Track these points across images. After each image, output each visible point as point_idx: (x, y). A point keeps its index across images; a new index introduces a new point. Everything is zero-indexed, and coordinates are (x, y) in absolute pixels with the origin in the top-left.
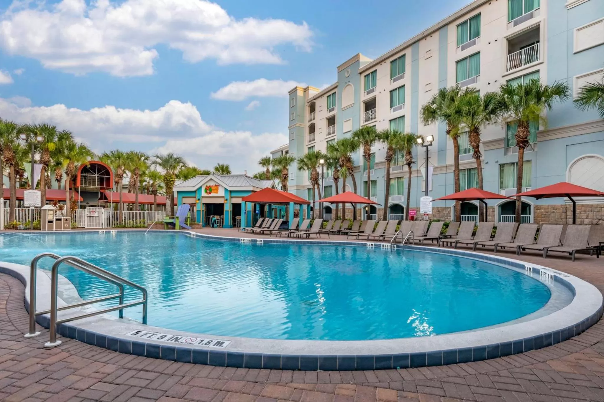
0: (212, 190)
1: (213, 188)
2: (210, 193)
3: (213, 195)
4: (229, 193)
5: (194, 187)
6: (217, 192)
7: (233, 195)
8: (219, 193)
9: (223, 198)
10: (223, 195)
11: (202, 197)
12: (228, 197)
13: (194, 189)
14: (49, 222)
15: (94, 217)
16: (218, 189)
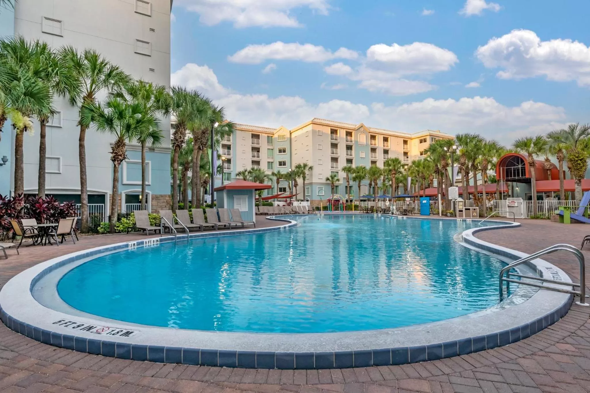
14: (460, 211)
15: (514, 207)
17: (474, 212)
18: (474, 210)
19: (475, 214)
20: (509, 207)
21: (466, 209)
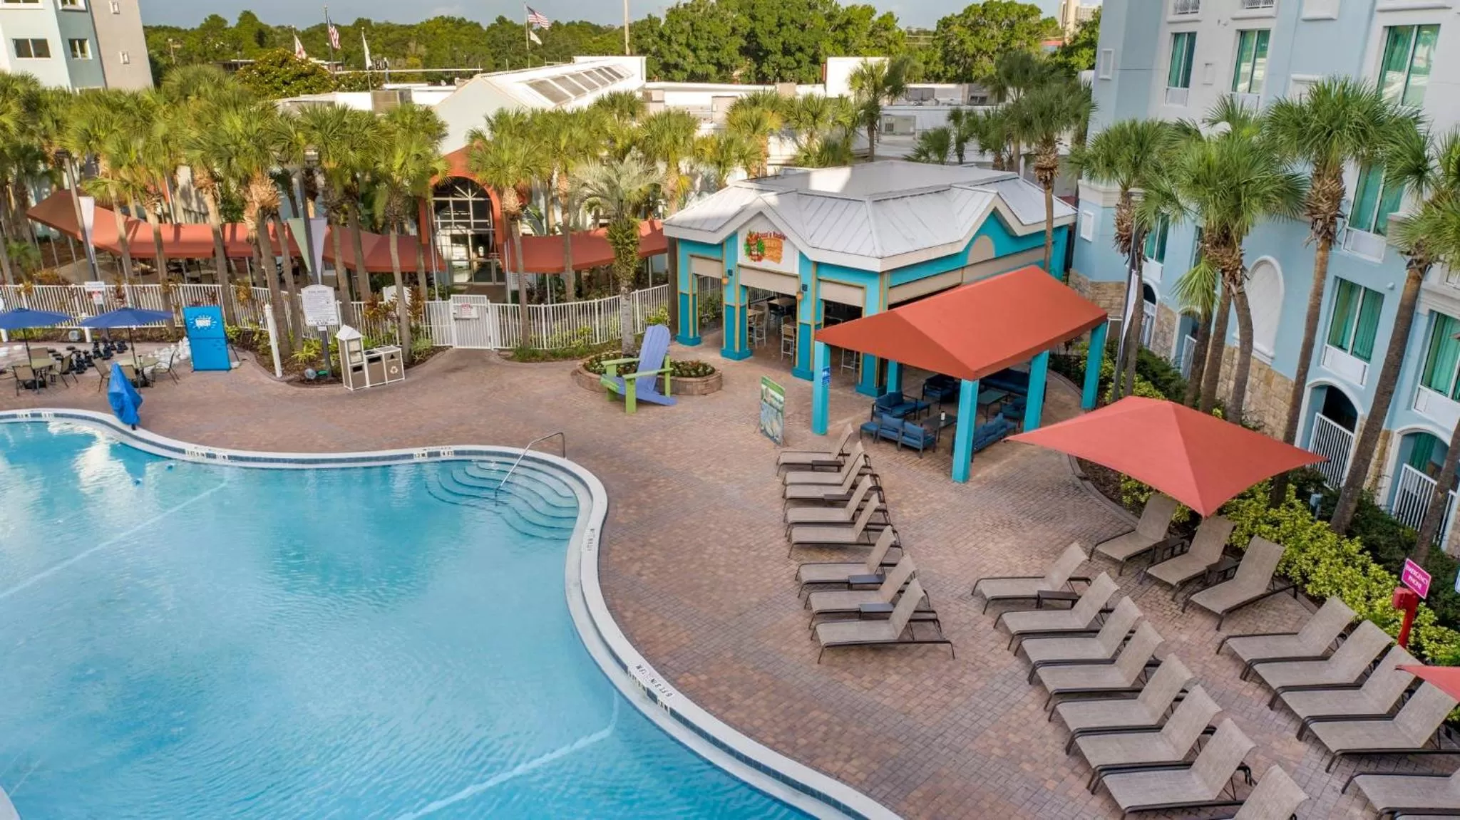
0: (763, 248)
1: (767, 243)
2: (760, 259)
3: (766, 264)
4: (812, 269)
5: (714, 232)
6: (778, 259)
7: (825, 275)
8: (783, 261)
9: (794, 280)
10: (797, 272)
11: (740, 266)
12: (809, 279)
13: (716, 239)
14: (355, 370)
15: (469, 319)
16: (780, 248)
17: (393, 364)
18: (392, 357)
19: (394, 370)
20: (456, 319)
21: (371, 361)
